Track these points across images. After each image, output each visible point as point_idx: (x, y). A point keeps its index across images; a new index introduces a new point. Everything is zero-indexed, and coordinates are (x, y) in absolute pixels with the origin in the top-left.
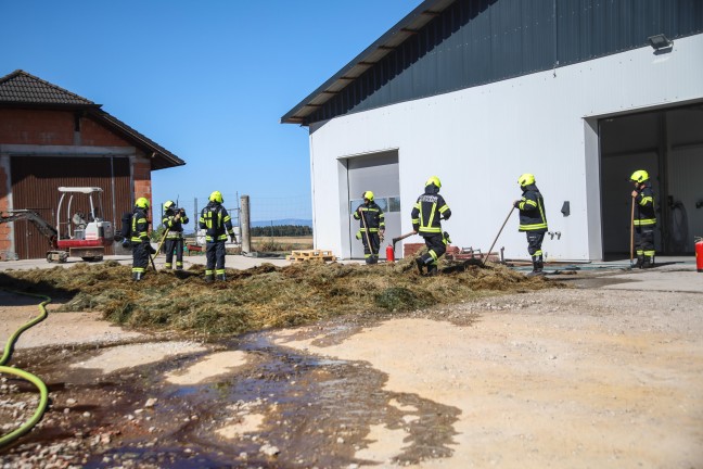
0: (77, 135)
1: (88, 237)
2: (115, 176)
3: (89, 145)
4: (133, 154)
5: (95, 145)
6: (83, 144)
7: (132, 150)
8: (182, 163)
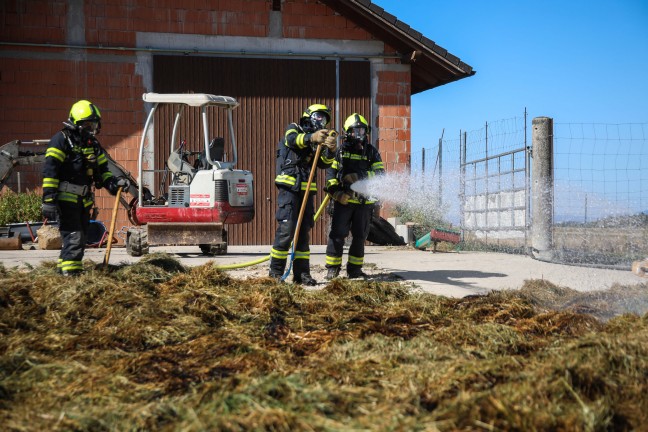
0: (276, 17)
1: (195, 202)
2: (342, 96)
3: (297, 36)
4: (378, 55)
5: (308, 37)
6: (286, 35)
7: (376, 47)
8: (469, 72)
